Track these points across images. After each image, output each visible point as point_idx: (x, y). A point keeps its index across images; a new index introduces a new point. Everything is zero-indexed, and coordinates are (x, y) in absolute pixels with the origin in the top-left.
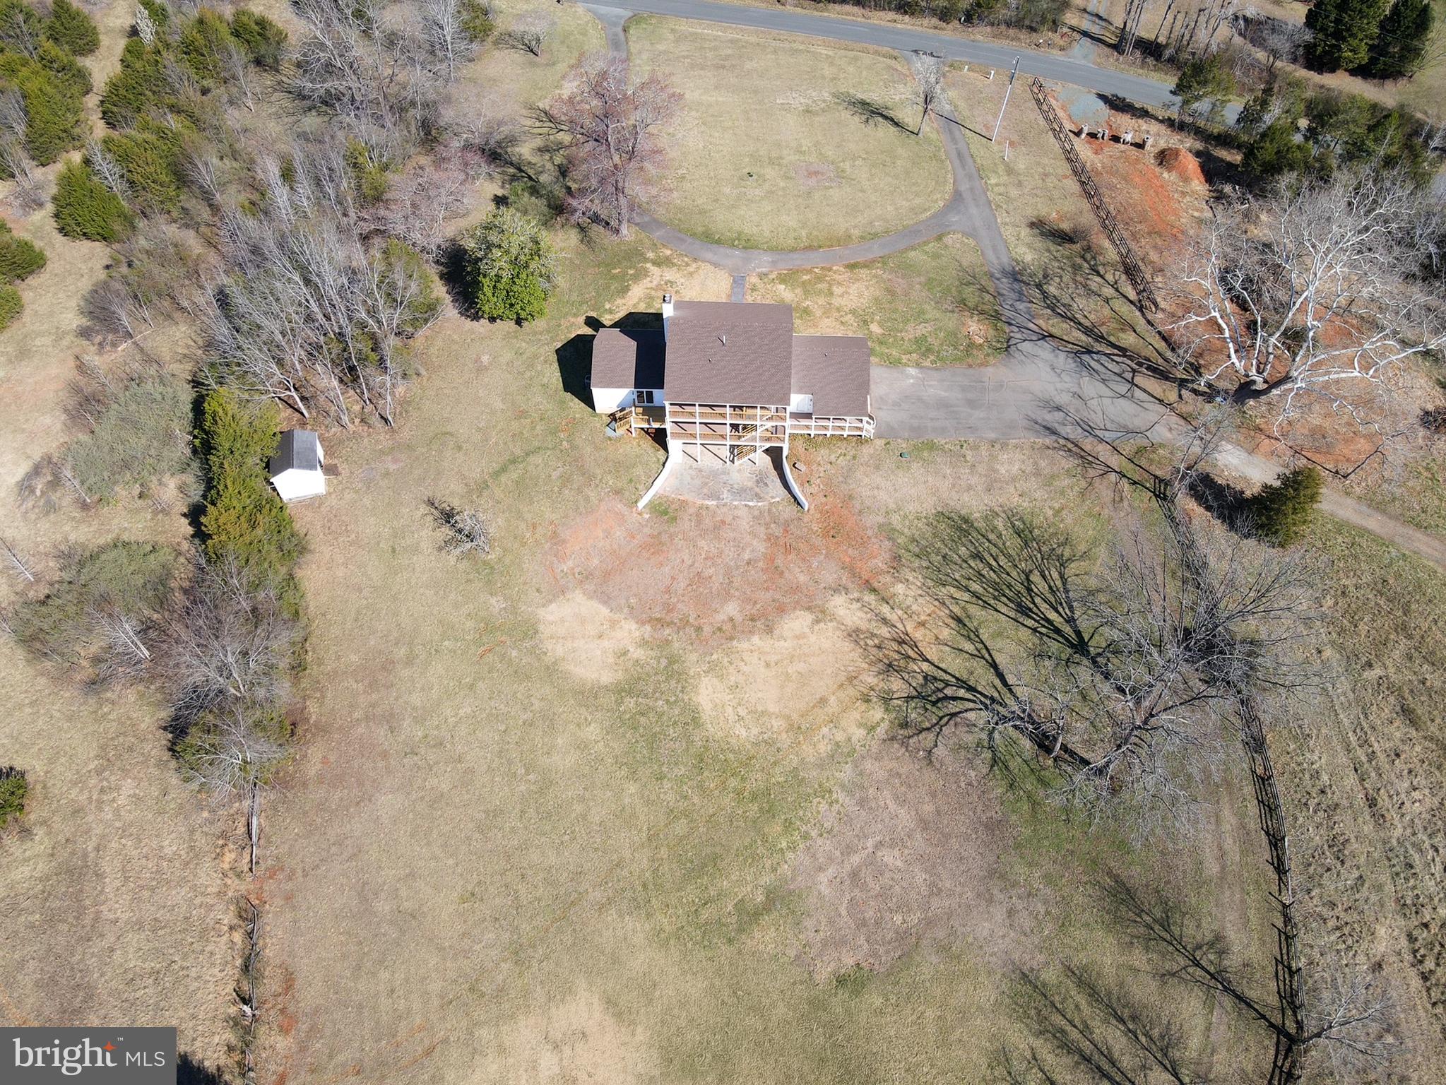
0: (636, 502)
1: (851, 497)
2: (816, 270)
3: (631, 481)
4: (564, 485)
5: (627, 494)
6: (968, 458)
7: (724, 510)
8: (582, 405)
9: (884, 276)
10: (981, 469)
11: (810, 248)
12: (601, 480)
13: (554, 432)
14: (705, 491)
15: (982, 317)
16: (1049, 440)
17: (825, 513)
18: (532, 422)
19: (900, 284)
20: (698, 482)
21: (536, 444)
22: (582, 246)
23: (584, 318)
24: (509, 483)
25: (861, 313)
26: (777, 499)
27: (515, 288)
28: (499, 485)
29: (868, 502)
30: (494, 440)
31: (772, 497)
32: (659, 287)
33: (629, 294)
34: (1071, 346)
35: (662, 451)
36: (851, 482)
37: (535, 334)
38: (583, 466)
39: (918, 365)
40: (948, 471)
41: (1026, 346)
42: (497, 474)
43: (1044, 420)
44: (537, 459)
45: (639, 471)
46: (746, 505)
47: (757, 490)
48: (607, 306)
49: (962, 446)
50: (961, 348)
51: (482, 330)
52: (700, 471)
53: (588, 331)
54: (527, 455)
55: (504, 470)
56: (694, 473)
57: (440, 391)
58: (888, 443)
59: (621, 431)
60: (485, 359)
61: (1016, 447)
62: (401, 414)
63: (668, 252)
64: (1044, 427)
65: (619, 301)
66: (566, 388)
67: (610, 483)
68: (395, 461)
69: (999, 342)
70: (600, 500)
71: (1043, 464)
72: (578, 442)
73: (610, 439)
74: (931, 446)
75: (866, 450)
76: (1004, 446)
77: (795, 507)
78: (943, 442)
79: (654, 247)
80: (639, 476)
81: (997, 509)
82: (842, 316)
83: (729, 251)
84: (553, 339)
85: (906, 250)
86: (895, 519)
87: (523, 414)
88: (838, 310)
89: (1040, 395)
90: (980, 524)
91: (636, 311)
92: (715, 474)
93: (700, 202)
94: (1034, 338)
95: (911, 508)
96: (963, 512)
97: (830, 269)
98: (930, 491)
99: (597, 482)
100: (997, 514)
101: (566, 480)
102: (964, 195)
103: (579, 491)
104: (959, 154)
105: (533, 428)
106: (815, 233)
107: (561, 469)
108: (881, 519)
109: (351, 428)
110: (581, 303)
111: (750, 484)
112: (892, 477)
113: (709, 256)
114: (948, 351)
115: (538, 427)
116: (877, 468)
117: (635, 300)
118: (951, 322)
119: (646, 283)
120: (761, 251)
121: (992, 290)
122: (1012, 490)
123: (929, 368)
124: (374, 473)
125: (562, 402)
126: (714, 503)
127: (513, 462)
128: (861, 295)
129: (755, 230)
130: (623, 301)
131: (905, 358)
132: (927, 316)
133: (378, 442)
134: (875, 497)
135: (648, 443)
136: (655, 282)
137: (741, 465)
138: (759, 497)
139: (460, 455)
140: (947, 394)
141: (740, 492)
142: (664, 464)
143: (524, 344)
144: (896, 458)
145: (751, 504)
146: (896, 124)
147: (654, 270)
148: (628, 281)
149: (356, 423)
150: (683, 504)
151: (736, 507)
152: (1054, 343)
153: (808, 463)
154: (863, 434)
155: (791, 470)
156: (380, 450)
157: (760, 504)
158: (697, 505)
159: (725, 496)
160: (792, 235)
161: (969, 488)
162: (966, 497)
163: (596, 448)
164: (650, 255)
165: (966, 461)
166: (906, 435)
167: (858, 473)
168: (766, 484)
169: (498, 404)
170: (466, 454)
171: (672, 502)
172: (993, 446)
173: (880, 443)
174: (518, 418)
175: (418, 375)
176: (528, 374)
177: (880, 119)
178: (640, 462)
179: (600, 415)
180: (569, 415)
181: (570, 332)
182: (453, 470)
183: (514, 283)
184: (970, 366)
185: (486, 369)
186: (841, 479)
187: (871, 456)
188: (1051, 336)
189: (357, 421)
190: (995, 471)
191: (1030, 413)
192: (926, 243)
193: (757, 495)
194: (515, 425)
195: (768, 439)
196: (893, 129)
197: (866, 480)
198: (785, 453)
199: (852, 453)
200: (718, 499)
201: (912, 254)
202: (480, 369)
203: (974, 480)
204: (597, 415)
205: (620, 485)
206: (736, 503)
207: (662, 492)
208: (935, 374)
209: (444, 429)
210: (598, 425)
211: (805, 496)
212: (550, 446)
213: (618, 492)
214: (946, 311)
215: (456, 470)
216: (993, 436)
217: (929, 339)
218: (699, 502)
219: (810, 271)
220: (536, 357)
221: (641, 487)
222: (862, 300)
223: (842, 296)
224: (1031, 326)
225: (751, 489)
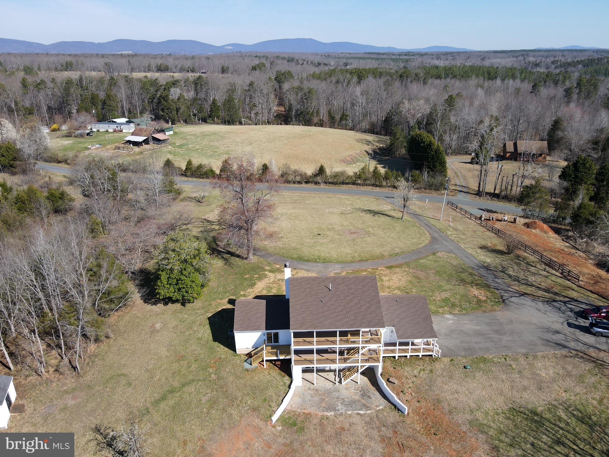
0: (271, 416)
1: (439, 401)
2: (369, 270)
3: (265, 400)
4: (212, 407)
5: (262, 410)
6: (514, 366)
7: (341, 418)
8: (226, 349)
9: (410, 271)
10: (527, 373)
11: (362, 261)
12: (241, 401)
13: (204, 369)
14: (324, 405)
15: (479, 287)
16: (564, 352)
17: (423, 416)
18: (189, 363)
19: (422, 275)
20: (316, 399)
21: (191, 377)
22: (226, 267)
23: (227, 300)
24: (167, 408)
25: (403, 288)
26: (381, 407)
27: (183, 277)
28: (158, 411)
29: (454, 403)
30: (158, 377)
31: (377, 406)
32: (274, 282)
33: (256, 286)
34: (541, 298)
35: (287, 377)
36: (435, 389)
37: (194, 310)
38: (227, 391)
39: (451, 313)
40: (504, 377)
41: (513, 299)
42: (157, 402)
43: (553, 339)
44: (191, 389)
45: (270, 392)
46: (358, 414)
47: (364, 402)
48: (242, 293)
49: (505, 359)
50: (474, 303)
51: (158, 310)
52: (317, 390)
53: (230, 306)
54: (183, 386)
55: (163, 398)
56: (312, 393)
57: (122, 347)
58: (452, 360)
59: (255, 364)
60: (158, 326)
61: (543, 357)
62: (88, 364)
63: (278, 266)
64: (556, 343)
65: (250, 290)
66: (215, 339)
67: (249, 403)
68: (74, 398)
69: (496, 298)
70: (241, 417)
71: (569, 368)
72: (223, 374)
73: (247, 370)
74: (484, 360)
75: (438, 366)
76: (535, 357)
77: (396, 412)
78: (491, 357)
79: (269, 264)
80: (271, 397)
81: (554, 403)
82: (392, 291)
83: (315, 264)
84: (206, 312)
85: (418, 259)
86: (479, 415)
87: (183, 358)
88: (388, 288)
89: (540, 325)
90: (548, 416)
91: (261, 294)
92: (328, 392)
93: (293, 245)
94: (517, 295)
95: (488, 406)
96: (530, 406)
97: (377, 269)
98: (497, 393)
99: (238, 402)
100: (557, 407)
101: (213, 403)
102: (437, 238)
103: (224, 410)
104: (426, 225)
105: (189, 367)
106: (362, 254)
107: (210, 395)
108: (468, 417)
109: (45, 375)
110: (225, 293)
111: (357, 397)
112: (464, 384)
113: (303, 267)
114: (466, 305)
115: (193, 366)
116: (451, 377)
117: (260, 289)
118: (461, 289)
119: (266, 280)
120: (334, 264)
121: (477, 274)
122: (556, 387)
123: (458, 314)
124: (54, 408)
125: (212, 348)
126: (332, 413)
127: (172, 392)
128: (400, 280)
129: (327, 255)
130: (252, 290)
131: (441, 310)
132: (445, 288)
133: (64, 384)
134: (457, 400)
135: (276, 373)
136: (271, 280)
137: (346, 384)
138: (367, 408)
139: (130, 390)
140: (478, 328)
141: (351, 404)
142: (289, 387)
143: (186, 316)
144: (462, 370)
145: (361, 412)
146: (389, 216)
147: (271, 274)
148: (254, 280)
149: (51, 372)
150: (308, 416)
151: (350, 416)
152: (531, 297)
153: (399, 378)
154: (434, 354)
155: (387, 385)
156: (64, 390)
157: (368, 412)
158: (319, 417)
159: (340, 408)
160: (349, 256)
161: (525, 389)
162: (525, 395)
163: (238, 377)
164: (267, 268)
165: (513, 369)
166: (463, 354)
167: (437, 383)
168: (369, 397)
169: (164, 352)
170: (134, 388)
171: (299, 416)
172: (527, 358)
173: (446, 360)
174: (178, 361)
175: (107, 337)
176: (188, 333)
177: (380, 215)
178: (271, 386)
179: (240, 355)
180: (216, 356)
181: (218, 308)
182: (121, 401)
183: (182, 274)
184: (485, 312)
185: (158, 331)
186: (427, 387)
187: (444, 370)
188: (526, 294)
189: (51, 370)
190: (538, 375)
191: (540, 336)
192: (427, 256)
193: (364, 405)
194: (175, 366)
195: (367, 361)
196: (388, 218)
197: (446, 387)
198: (380, 371)
199: (429, 368)
200: (335, 410)
201: (422, 261)
202: (154, 331)
203: (526, 383)
204: (237, 355)
205: (256, 403)
206: (349, 412)
207: (289, 408)
208: (465, 317)
209: (120, 372)
210: (238, 362)
211: (403, 402)
212: (201, 378)
213: (255, 409)
214: (455, 285)
215: (124, 401)
216: (523, 351)
217: (451, 299)
218: (320, 414)
219: (366, 271)
220: (193, 322)
221: (273, 404)
222: (401, 282)
223: (389, 281)
224: (510, 289)
225: (359, 401)
